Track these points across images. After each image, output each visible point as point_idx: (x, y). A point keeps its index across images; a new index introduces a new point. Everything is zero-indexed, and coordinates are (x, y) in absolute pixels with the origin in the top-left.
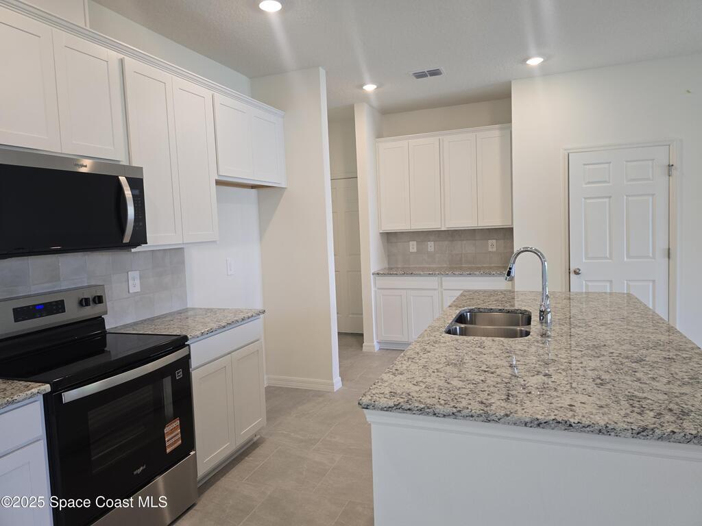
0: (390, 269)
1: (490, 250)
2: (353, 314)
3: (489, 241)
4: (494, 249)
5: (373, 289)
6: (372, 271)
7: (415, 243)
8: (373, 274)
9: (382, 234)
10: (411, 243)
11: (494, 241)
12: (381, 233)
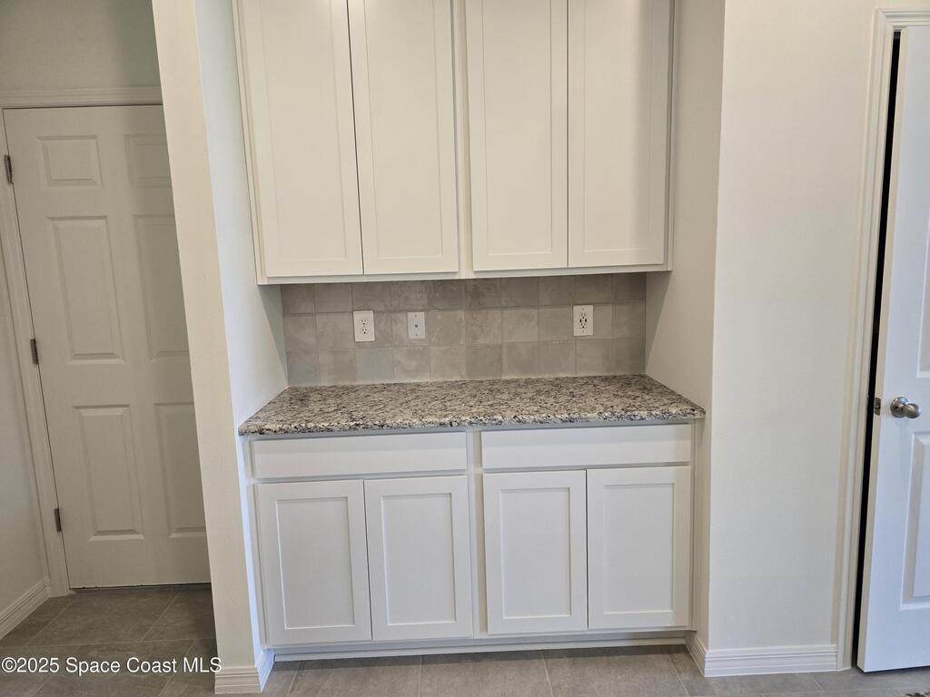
0: (298, 398)
1: (578, 332)
2: (180, 530)
3: (576, 308)
4: (589, 331)
5: (244, 482)
6: (239, 423)
7: (370, 315)
8: (242, 434)
9: (266, 289)
10: (358, 316)
11: (589, 309)
12: (262, 287)
